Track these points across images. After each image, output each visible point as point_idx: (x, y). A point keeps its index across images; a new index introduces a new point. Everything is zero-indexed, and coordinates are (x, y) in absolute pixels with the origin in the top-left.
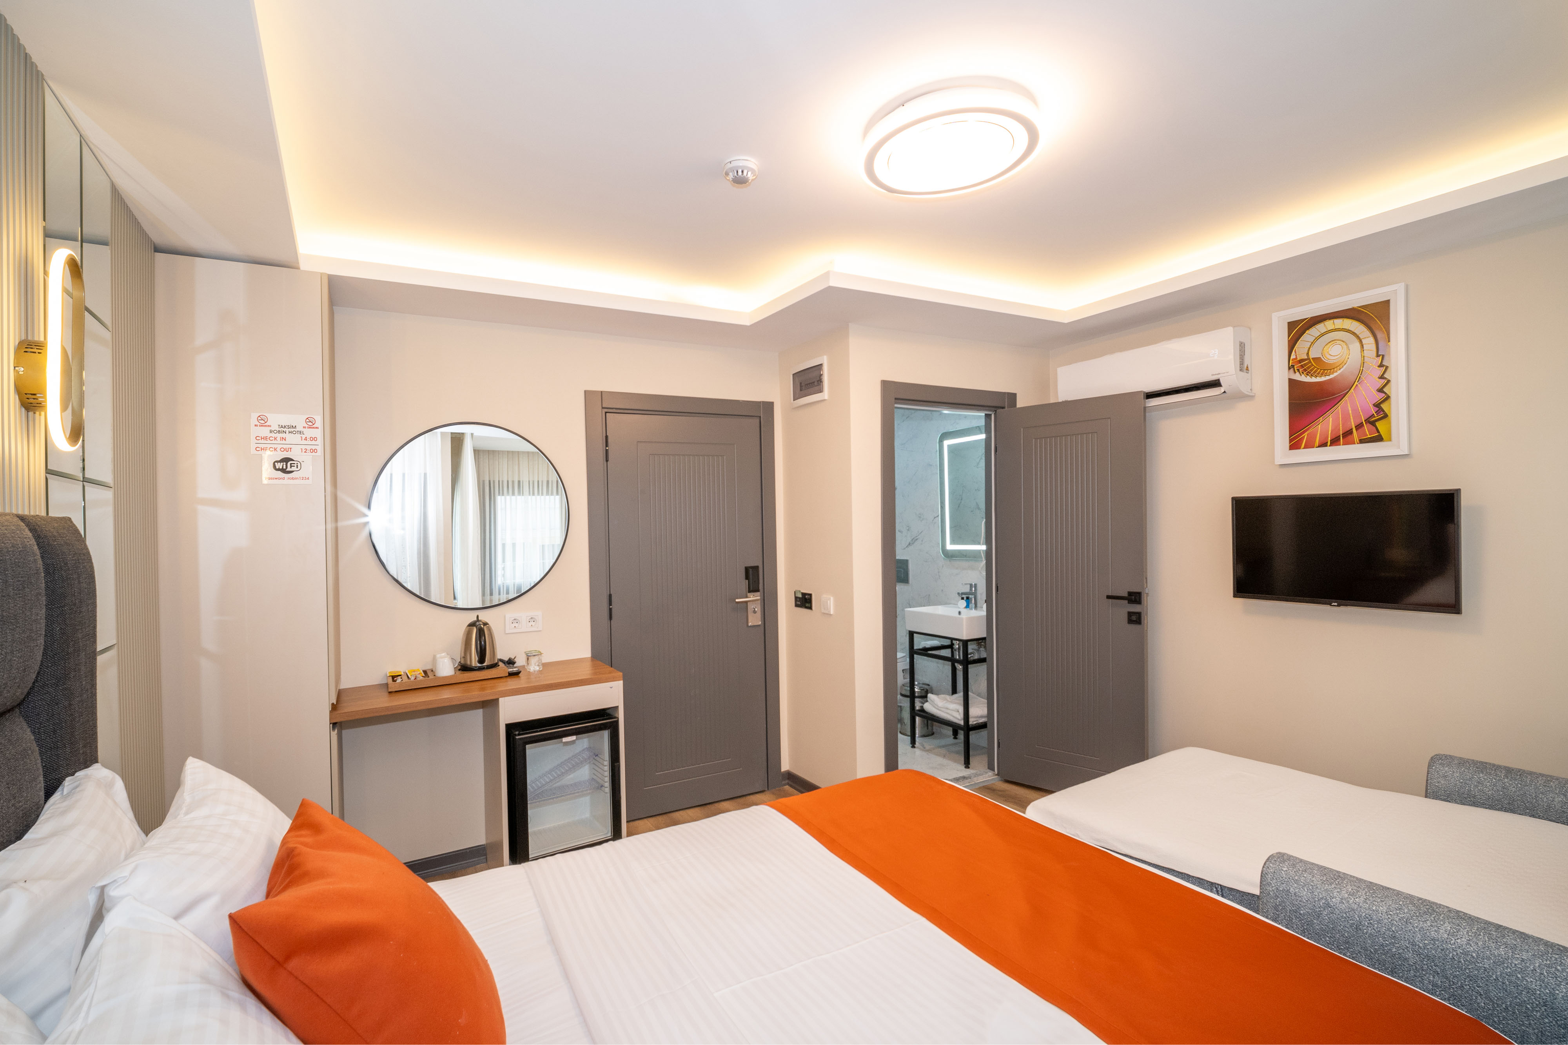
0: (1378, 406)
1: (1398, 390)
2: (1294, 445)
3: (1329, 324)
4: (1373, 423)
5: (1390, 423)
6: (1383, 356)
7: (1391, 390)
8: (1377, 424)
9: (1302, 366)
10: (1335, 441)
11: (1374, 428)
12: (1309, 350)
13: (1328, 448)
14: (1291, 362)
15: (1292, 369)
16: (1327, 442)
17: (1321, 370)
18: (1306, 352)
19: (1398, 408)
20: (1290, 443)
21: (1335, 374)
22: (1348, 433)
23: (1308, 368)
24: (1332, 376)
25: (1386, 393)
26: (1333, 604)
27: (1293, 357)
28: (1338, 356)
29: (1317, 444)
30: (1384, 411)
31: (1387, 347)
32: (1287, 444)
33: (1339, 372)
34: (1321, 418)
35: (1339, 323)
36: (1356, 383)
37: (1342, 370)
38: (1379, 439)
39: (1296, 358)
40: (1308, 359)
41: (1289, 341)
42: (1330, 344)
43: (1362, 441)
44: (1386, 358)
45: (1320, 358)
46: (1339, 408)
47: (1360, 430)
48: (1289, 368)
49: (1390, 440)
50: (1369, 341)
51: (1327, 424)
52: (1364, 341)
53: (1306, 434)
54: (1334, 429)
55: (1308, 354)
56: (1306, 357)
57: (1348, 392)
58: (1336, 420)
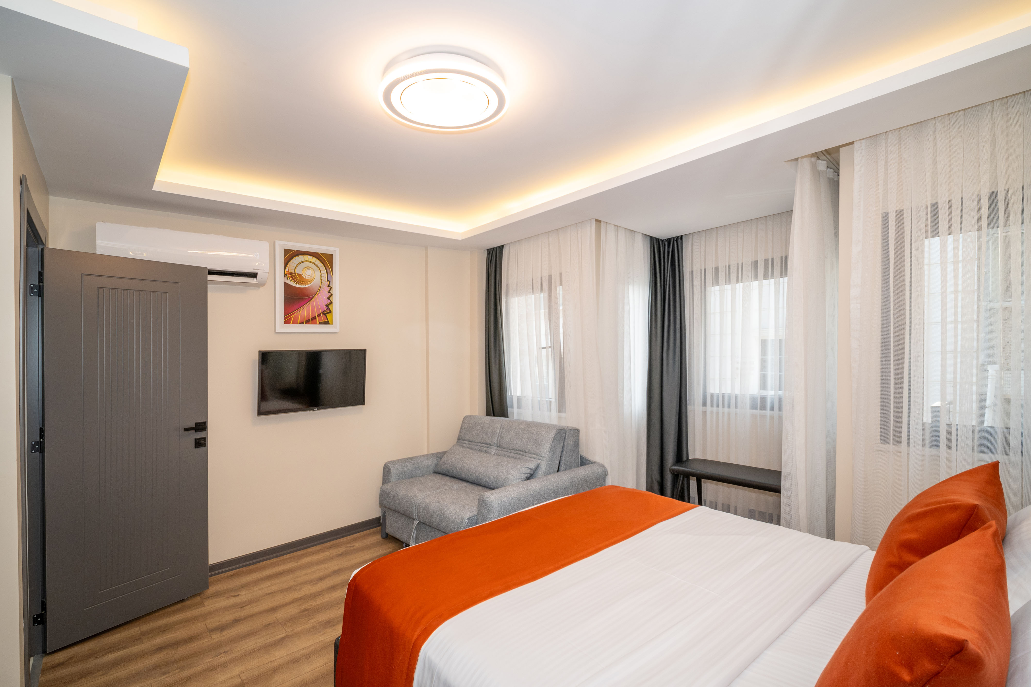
0: (327, 306)
1: (336, 299)
2: (287, 322)
3: (306, 257)
4: (325, 315)
5: (332, 316)
6: (330, 281)
7: (333, 299)
8: (327, 315)
9: (291, 277)
10: (308, 322)
11: (326, 317)
12: (295, 269)
13: (304, 325)
14: (285, 272)
15: (286, 277)
16: (304, 322)
17: (301, 281)
18: (294, 269)
19: (336, 308)
20: (284, 320)
21: (308, 285)
22: (314, 318)
23: (295, 278)
24: (307, 286)
25: (331, 300)
26: (315, 409)
27: (287, 270)
28: (310, 276)
29: (299, 323)
30: (330, 309)
31: (332, 277)
32: (283, 321)
33: (310, 285)
34: (301, 308)
35: (310, 258)
36: (318, 292)
37: (312, 284)
38: (327, 323)
39: (288, 271)
40: (295, 273)
41: (285, 260)
42: (306, 268)
43: (320, 323)
44: (331, 283)
45: (301, 274)
46: (310, 304)
47: (320, 317)
48: (285, 276)
49: (332, 324)
50: (324, 272)
51: (304, 312)
52: (321, 271)
53: (293, 316)
54: (308, 315)
55: (295, 270)
56: (294, 272)
57: (314, 296)
58: (308, 310)
